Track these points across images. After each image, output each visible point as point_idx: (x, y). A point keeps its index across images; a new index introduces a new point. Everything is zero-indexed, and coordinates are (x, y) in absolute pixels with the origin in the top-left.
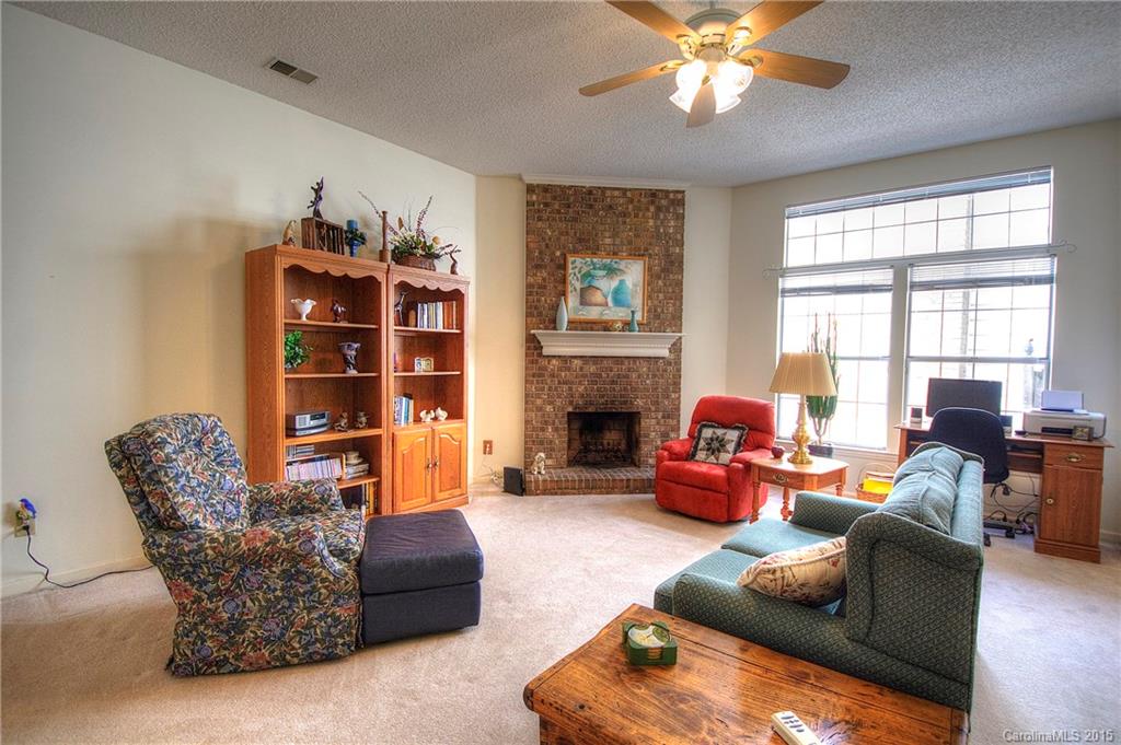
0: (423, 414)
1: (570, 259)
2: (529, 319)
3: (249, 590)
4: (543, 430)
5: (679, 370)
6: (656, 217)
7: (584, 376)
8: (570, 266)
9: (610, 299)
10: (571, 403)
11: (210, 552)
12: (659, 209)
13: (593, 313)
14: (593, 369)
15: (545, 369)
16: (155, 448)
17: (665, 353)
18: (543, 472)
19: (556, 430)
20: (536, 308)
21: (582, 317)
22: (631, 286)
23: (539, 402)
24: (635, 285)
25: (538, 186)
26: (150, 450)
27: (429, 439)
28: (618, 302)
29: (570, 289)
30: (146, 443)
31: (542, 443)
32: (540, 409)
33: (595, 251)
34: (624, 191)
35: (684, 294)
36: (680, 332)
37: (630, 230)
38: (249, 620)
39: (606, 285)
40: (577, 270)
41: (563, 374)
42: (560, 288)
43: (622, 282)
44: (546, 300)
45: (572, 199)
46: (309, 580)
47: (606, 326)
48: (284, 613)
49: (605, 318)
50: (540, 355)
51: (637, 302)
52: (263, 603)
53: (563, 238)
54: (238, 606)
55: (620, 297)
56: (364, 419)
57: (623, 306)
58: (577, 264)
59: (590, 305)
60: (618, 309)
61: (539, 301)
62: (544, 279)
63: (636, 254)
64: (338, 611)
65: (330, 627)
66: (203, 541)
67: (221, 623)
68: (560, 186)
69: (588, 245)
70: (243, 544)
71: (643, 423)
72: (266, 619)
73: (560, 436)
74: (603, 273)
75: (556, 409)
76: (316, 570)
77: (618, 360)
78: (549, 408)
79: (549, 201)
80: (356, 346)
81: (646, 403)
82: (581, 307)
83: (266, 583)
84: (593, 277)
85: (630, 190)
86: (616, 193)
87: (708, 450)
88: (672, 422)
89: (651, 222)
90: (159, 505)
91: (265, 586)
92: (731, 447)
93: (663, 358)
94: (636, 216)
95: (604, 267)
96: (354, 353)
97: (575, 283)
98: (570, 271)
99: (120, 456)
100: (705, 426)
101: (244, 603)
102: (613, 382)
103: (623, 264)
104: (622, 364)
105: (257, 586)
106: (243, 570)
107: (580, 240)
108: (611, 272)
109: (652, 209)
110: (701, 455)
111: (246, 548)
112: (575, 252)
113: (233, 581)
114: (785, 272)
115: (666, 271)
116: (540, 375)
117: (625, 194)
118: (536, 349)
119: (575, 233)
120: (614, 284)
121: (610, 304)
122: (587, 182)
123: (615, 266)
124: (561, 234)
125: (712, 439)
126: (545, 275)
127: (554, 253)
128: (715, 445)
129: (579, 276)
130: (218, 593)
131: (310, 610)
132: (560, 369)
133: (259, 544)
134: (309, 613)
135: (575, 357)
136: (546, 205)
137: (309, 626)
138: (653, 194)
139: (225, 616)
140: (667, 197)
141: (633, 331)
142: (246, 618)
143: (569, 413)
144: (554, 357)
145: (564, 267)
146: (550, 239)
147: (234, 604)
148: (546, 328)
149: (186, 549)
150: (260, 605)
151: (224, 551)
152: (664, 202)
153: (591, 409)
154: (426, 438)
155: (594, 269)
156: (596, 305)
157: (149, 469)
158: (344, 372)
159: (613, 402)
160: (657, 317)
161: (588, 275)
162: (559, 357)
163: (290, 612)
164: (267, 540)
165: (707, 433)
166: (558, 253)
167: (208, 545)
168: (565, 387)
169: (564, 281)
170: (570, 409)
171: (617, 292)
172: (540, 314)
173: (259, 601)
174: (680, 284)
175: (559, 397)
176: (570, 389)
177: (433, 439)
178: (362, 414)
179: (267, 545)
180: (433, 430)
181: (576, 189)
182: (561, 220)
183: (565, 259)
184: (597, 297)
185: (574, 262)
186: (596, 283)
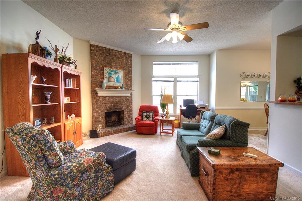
0: (68, 116)
1: (105, 68)
2: (93, 85)
3: (84, 181)
4: (98, 118)
5: (132, 99)
6: (126, 60)
7: (110, 101)
8: (105, 70)
9: (115, 80)
10: (106, 109)
11: (75, 171)
12: (126, 58)
13: (111, 84)
14: (112, 99)
15: (98, 100)
16: (48, 136)
17: (129, 95)
18: (100, 130)
19: (102, 117)
20: (95, 82)
21: (108, 85)
22: (120, 77)
23: (97, 110)
24: (122, 77)
25: (95, 45)
26: (47, 137)
27: (74, 124)
28: (118, 81)
29: (105, 77)
30: (44, 134)
31: (98, 122)
32: (97, 112)
33: (111, 67)
34: (118, 51)
35: (132, 80)
36: (132, 89)
37: (120, 62)
38: (85, 191)
39: (115, 76)
40: (107, 72)
41: (104, 101)
42: (102, 76)
43: (118, 76)
44: (98, 80)
45: (104, 51)
46: (102, 171)
47: (115, 88)
48: (95, 185)
49: (114, 85)
50: (97, 96)
51: (122, 81)
52: (89, 184)
53: (102, 62)
54: (81, 188)
55: (118, 80)
56: (54, 120)
57: (119, 82)
58: (107, 70)
59: (111, 82)
60: (118, 83)
61: (96, 80)
62: (97, 73)
63: (121, 69)
64: (109, 178)
65: (108, 184)
66: (71, 168)
67: (76, 196)
68: (101, 47)
69: (109, 65)
70: (86, 165)
71: (124, 113)
72: (90, 189)
73: (103, 119)
74: (114, 73)
75: (102, 111)
76: (103, 167)
77: (118, 97)
78: (100, 111)
79: (98, 50)
80: (50, 93)
81: (125, 108)
82: (108, 82)
83: (90, 177)
84: (111, 74)
85: (120, 51)
86: (116, 52)
87: (146, 118)
88: (131, 112)
89: (125, 61)
90: (54, 159)
91: (89, 178)
92: (151, 116)
93: (128, 96)
94: (121, 59)
95: (114, 71)
96: (50, 96)
97: (106, 75)
98: (105, 72)
99: (35, 142)
100: (144, 112)
101: (83, 186)
102: (117, 103)
103: (118, 71)
104: (119, 98)
105: (87, 179)
106: (82, 175)
107: (107, 63)
108: (116, 73)
109: (125, 57)
110: (145, 119)
111: (87, 166)
112: (106, 66)
113: (79, 180)
114: (153, 76)
115: (128, 74)
116: (97, 102)
117: (118, 52)
118: (95, 94)
119: (106, 61)
120: (117, 76)
121: (116, 82)
122: (109, 47)
123: (117, 71)
124: (102, 61)
125: (147, 115)
126: (97, 72)
127: (100, 66)
128: (148, 116)
129: (107, 73)
130: (74, 186)
131: (102, 181)
132: (103, 100)
133: (91, 163)
134: (102, 182)
135: (107, 96)
136: (97, 51)
137: (103, 186)
138: (125, 54)
139: (77, 193)
140: (128, 55)
141: (123, 89)
142: (84, 191)
143: (106, 112)
144: (101, 96)
145: (103, 70)
146: (99, 62)
147: (79, 188)
148: (98, 88)
149: (66, 173)
150: (88, 185)
151: (80, 169)
152: (127, 56)
153: (111, 111)
154: (73, 124)
155: (111, 72)
156: (112, 82)
157: (49, 145)
158: (47, 103)
159: (117, 108)
160: (127, 86)
161: (110, 73)
162: (102, 96)
163: (96, 184)
164: (93, 161)
165: (145, 114)
166: (101, 66)
167: (74, 169)
168: (104, 105)
169: (103, 74)
170: (106, 111)
171: (117, 78)
172: (96, 84)
173: (88, 184)
174: (131, 77)
175: (103, 108)
176: (106, 105)
177: (75, 124)
178: (53, 118)
179: (93, 163)
180: (75, 121)
181: (106, 49)
182: (102, 57)
183: (103, 68)
184: (112, 80)
185: (106, 69)
186: (112, 76)
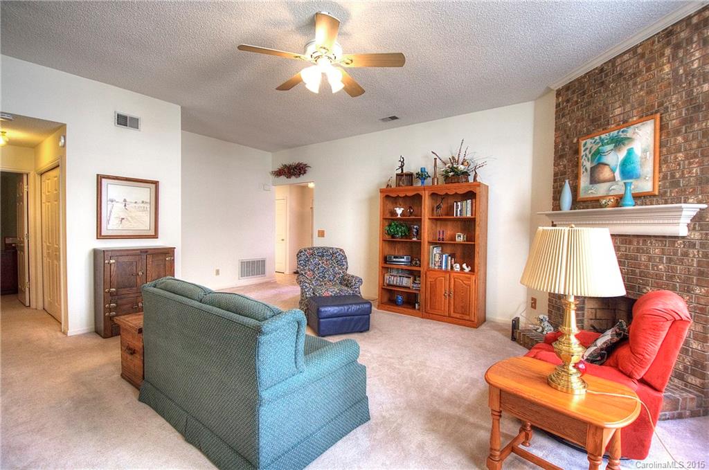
1: (583, 142)
6: (673, 58)
8: (582, 149)
9: (617, 173)
12: (677, 47)
13: (600, 190)
17: (683, 231)
20: (559, 192)
21: (591, 196)
22: (640, 153)
24: (645, 151)
25: (562, 88)
28: (626, 174)
29: (582, 170)
33: (605, 127)
34: (635, 49)
37: (642, 89)
39: (614, 159)
40: (587, 152)
43: (630, 152)
45: (587, 86)
51: (648, 170)
53: (579, 125)
55: (629, 168)
57: (632, 177)
58: (587, 146)
59: (599, 183)
60: (626, 182)
61: (561, 186)
63: (647, 114)
69: (599, 123)
74: (611, 147)
79: (570, 96)
82: (591, 186)
84: (602, 154)
85: (641, 44)
86: (626, 56)
89: (667, 68)
93: (681, 237)
94: (649, 70)
95: (612, 140)
97: (586, 164)
98: (582, 154)
103: (630, 131)
107: (593, 121)
108: (618, 143)
109: (668, 51)
112: (586, 134)
117: (635, 52)
119: (589, 116)
120: (622, 155)
121: (618, 178)
123: (623, 136)
124: (578, 121)
126: (565, 162)
127: (572, 142)
129: (589, 156)
136: (568, 101)
140: (688, 24)
145: (578, 151)
146: (570, 130)
152: (684, 34)
154: (445, 278)
155: (603, 145)
156: (604, 181)
158: (411, 239)
160: (675, 184)
161: (597, 153)
166: (575, 140)
169: (577, 164)
171: (625, 163)
177: (450, 280)
180: (450, 275)
181: (590, 74)
182: (578, 110)
183: (578, 144)
184: (606, 173)
185: (585, 144)
186: (605, 159)
